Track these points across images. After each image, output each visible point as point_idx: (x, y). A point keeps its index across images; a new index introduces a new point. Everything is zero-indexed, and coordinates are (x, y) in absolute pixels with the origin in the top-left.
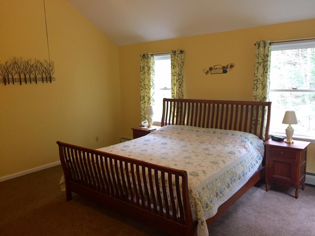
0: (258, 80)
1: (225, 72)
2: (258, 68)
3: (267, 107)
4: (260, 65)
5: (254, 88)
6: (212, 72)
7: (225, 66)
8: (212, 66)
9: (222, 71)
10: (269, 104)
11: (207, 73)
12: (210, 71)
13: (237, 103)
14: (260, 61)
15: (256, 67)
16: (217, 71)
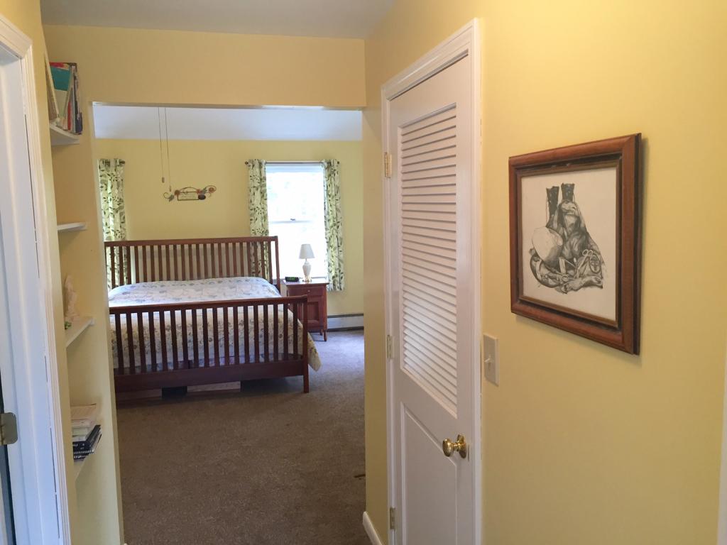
0: (257, 209)
1: (202, 197)
2: (254, 194)
3: (273, 243)
4: (257, 189)
5: (251, 220)
6: (180, 197)
7: (202, 189)
8: (178, 189)
9: (196, 196)
10: (275, 239)
11: (171, 198)
12: (176, 197)
13: (227, 241)
14: (257, 185)
15: (252, 192)
16: (188, 196)
